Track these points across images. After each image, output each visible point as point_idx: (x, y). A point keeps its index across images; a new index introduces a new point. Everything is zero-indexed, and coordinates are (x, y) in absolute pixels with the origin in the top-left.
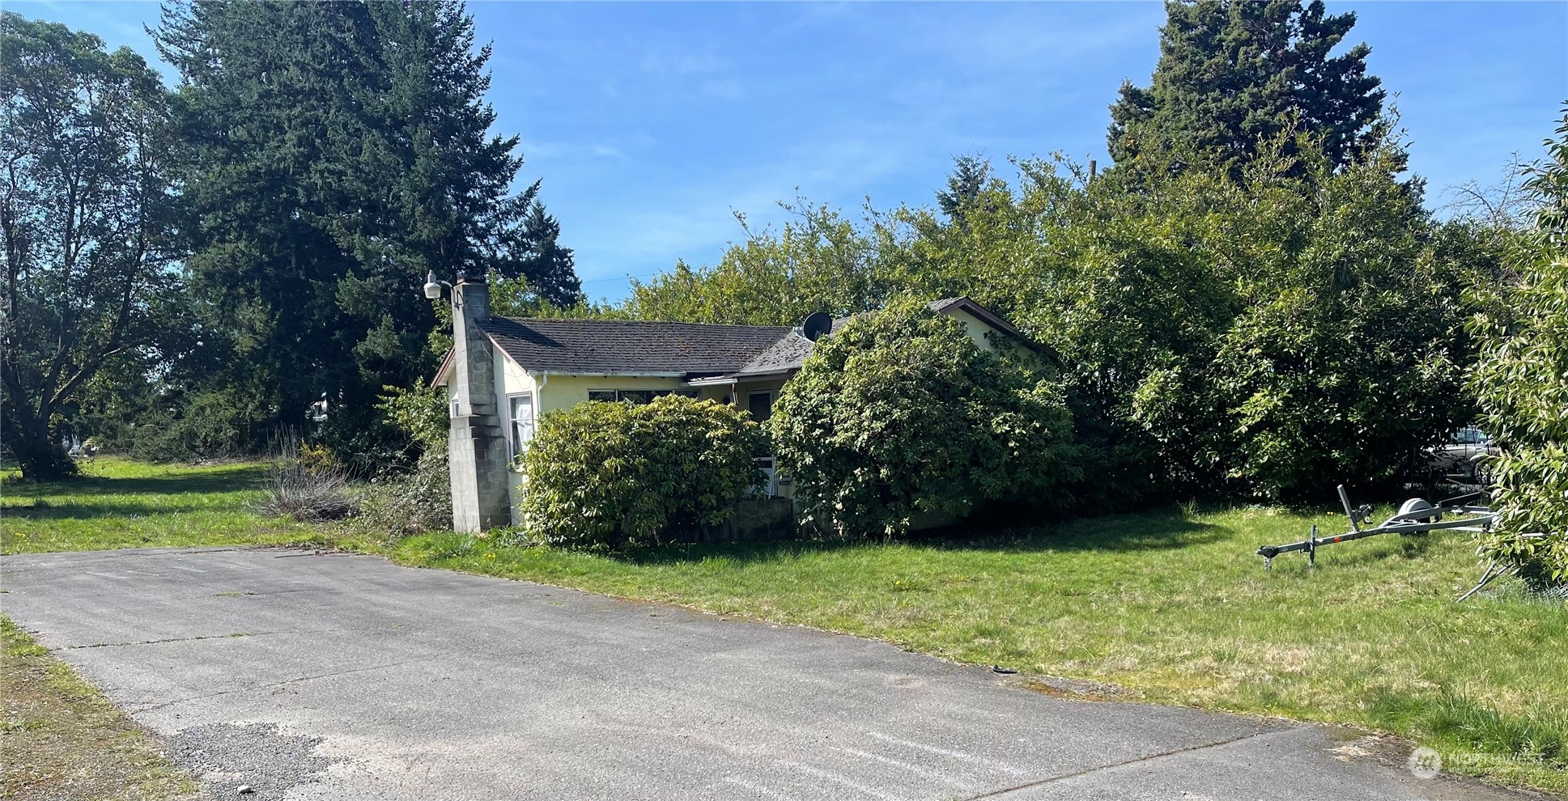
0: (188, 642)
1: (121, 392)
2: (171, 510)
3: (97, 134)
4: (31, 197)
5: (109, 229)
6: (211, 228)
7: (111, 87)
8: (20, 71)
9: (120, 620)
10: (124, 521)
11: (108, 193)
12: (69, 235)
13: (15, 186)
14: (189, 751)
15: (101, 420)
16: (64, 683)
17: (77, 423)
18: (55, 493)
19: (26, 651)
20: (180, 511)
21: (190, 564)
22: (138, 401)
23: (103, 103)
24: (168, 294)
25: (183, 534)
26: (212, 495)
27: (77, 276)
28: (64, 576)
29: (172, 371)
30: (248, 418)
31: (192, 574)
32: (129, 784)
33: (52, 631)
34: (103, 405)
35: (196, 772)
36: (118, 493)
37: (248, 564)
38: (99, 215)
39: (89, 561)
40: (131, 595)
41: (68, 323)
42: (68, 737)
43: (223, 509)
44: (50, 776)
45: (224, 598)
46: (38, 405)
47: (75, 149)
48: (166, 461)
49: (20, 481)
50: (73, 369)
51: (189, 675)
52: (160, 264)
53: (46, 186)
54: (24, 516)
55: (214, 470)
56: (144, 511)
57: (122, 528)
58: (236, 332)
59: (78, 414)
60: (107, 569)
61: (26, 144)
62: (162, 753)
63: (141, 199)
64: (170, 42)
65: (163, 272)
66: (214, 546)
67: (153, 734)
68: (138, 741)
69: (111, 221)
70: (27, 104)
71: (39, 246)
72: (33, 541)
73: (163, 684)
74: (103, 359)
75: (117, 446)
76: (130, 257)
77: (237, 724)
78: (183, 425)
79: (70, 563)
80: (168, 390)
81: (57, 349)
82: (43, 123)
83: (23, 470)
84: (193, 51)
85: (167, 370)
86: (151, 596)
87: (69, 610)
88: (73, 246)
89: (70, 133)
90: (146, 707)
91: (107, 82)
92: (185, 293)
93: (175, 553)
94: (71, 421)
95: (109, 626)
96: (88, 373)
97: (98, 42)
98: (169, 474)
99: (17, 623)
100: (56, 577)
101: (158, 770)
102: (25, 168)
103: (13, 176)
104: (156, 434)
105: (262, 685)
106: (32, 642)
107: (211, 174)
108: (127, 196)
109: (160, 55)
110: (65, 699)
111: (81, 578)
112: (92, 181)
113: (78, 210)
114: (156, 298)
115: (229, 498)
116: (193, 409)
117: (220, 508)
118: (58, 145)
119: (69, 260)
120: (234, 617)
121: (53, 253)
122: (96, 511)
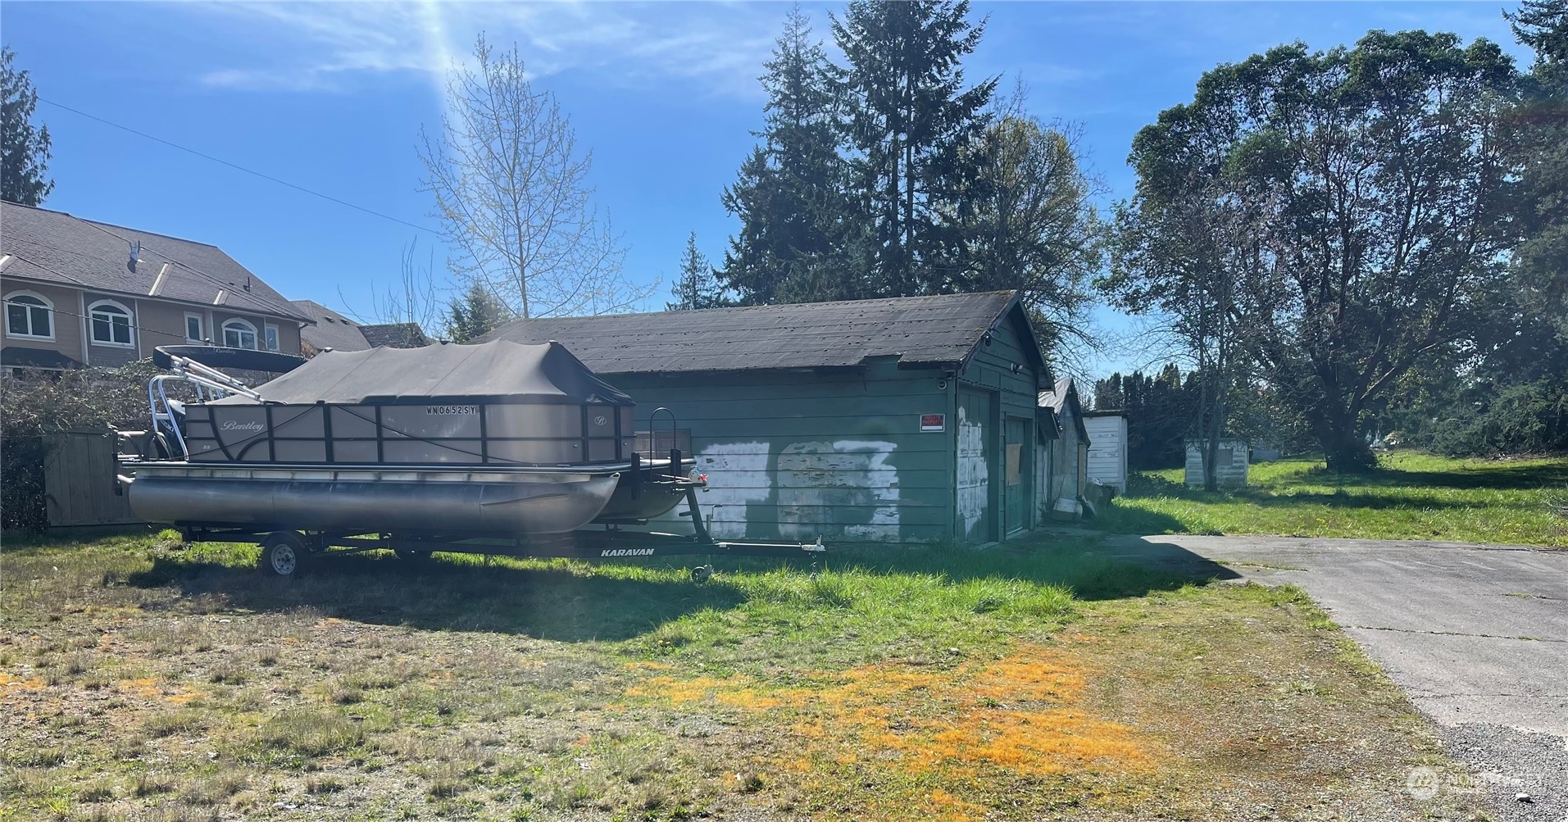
0: (1473, 638)
1: (1429, 387)
2: (1463, 505)
3: (1443, 132)
4: (1372, 204)
5: (1443, 224)
6: (1549, 210)
7: (1462, 82)
8: (1377, 85)
9: (1407, 608)
10: (1416, 513)
11: (1446, 189)
12: (1403, 236)
13: (1358, 196)
14: (1467, 746)
15: (1406, 414)
16: (1350, 658)
17: (1383, 418)
18: (1353, 484)
19: (1319, 624)
20: (1473, 507)
21: (1480, 560)
22: (1445, 395)
23: (1452, 100)
24: (1494, 284)
25: (1473, 530)
26: (1508, 492)
27: (1405, 275)
28: (1357, 561)
29: (1484, 363)
30: (1558, 410)
31: (1480, 570)
32: (1406, 763)
33: (1343, 610)
34: (1409, 400)
35: (1472, 767)
36: (1412, 486)
37: (1543, 566)
38: (1434, 212)
39: (1380, 549)
40: (1419, 585)
41: (1389, 321)
42: (1352, 708)
43: (1519, 507)
44: (1334, 739)
45: (1513, 598)
46: (1349, 401)
47: (1419, 152)
48: (1464, 455)
49: (1324, 471)
50: (1387, 366)
51: (1471, 670)
52: (1488, 255)
53: (1386, 191)
54: (1325, 504)
55: (1512, 465)
56: (1436, 505)
57: (1413, 519)
58: (1559, 319)
59: (1384, 409)
60: (1396, 557)
61: (1373, 152)
62: (1440, 741)
63: (1479, 191)
64: (1527, 22)
65: (1491, 262)
66: (1506, 544)
67: (1432, 722)
68: (1417, 725)
69: (1445, 217)
70: (1379, 114)
71: (1372, 250)
72: (1331, 527)
73: (1444, 675)
74: (1418, 355)
75: (1416, 440)
76: (1459, 251)
77: (1519, 729)
78: (1487, 419)
79: (1362, 549)
80: (1477, 383)
81: (1374, 348)
82: (1392, 131)
83: (1327, 461)
84: (1553, 26)
85: (1480, 363)
86: (1438, 589)
87: (1359, 593)
88: (1405, 247)
89: (1416, 136)
90: (1426, 694)
91: (1458, 77)
92: (1511, 282)
93: (1465, 548)
94: (1377, 416)
95: (1395, 612)
96: (1400, 370)
97: (1454, 40)
98: (1465, 469)
99: (1314, 598)
100: (1349, 561)
101: (1435, 757)
102: (1370, 176)
103: (1357, 186)
104: (1458, 428)
105: (1550, 695)
106: (1326, 617)
107: (1556, 154)
108: (1465, 190)
109: (1516, 38)
110: (1351, 673)
111: (1372, 564)
112: (1432, 180)
113: (1414, 211)
114: (1479, 290)
115: (1526, 495)
116: (1499, 402)
117: (1516, 506)
118: (1403, 149)
119: (1399, 260)
120: (1523, 619)
121: (1385, 256)
122: (1390, 502)
